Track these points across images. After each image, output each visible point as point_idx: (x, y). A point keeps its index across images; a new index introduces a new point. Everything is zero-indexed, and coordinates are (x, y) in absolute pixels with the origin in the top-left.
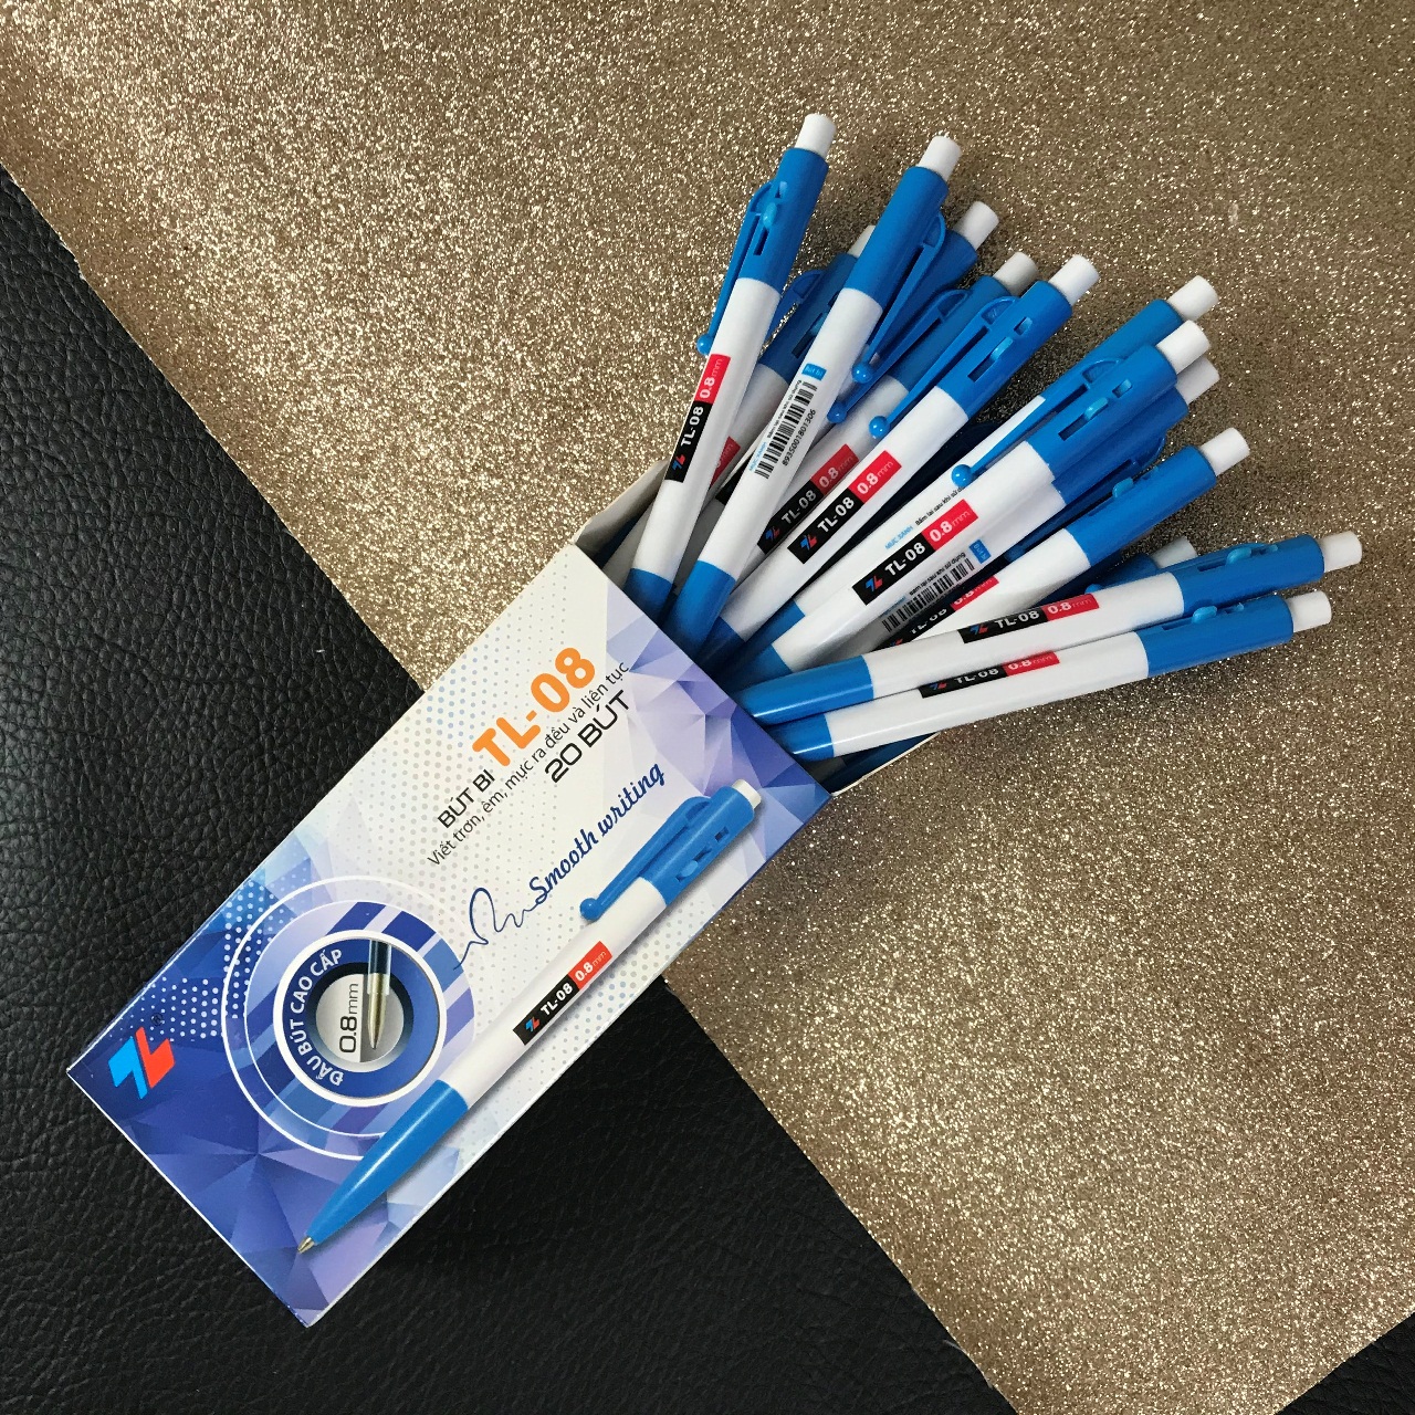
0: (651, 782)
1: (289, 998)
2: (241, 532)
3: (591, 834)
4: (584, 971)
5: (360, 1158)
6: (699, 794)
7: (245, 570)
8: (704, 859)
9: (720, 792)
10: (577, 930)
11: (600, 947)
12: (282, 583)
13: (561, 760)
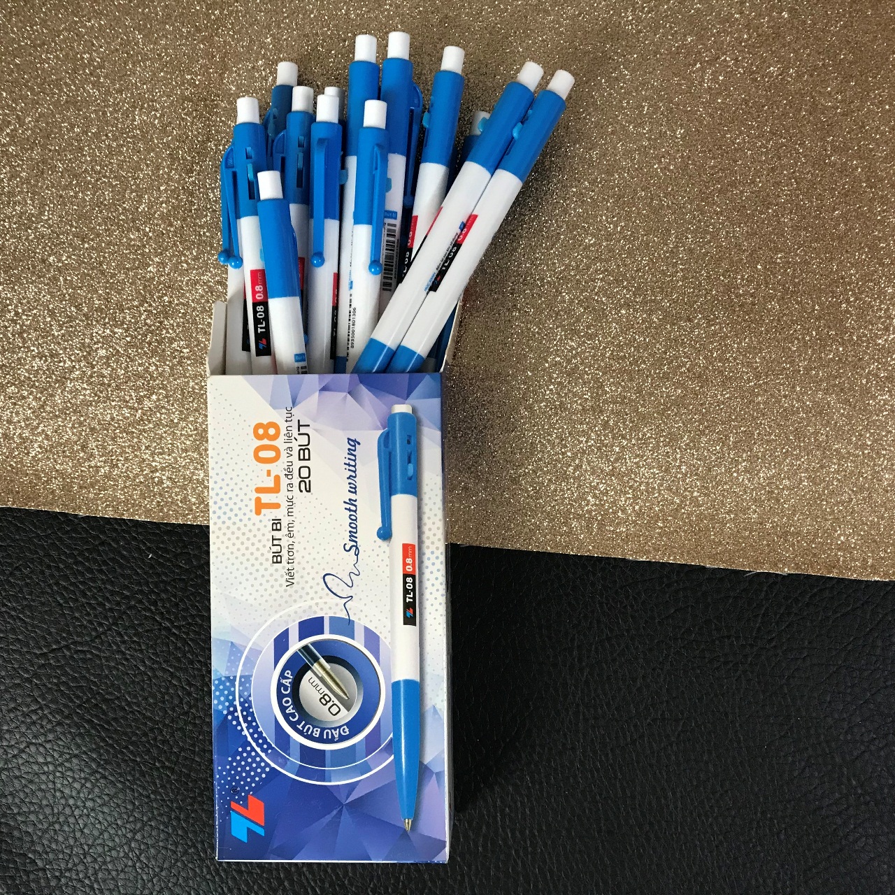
0: (353, 448)
1: (286, 717)
2: (60, 539)
3: (350, 500)
4: (409, 564)
5: (392, 757)
6: (381, 432)
7: (79, 555)
8: (412, 460)
9: (390, 421)
10: (387, 549)
11: (405, 547)
12: (102, 543)
13: (303, 480)
